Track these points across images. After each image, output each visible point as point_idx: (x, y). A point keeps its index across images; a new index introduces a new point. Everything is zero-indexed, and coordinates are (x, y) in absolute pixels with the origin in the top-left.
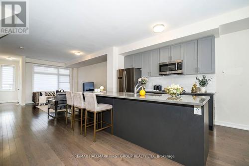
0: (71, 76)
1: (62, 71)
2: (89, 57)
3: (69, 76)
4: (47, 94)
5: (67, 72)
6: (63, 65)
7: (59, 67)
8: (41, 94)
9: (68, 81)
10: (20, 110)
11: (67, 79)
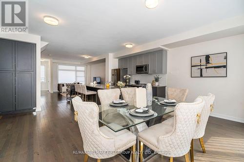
0: (85, 72)
1: (79, 68)
2: (95, 59)
3: (84, 71)
4: (67, 85)
5: (83, 68)
6: (80, 63)
7: (76, 65)
8: (63, 85)
9: (83, 75)
10: (49, 96)
11: (83, 74)
